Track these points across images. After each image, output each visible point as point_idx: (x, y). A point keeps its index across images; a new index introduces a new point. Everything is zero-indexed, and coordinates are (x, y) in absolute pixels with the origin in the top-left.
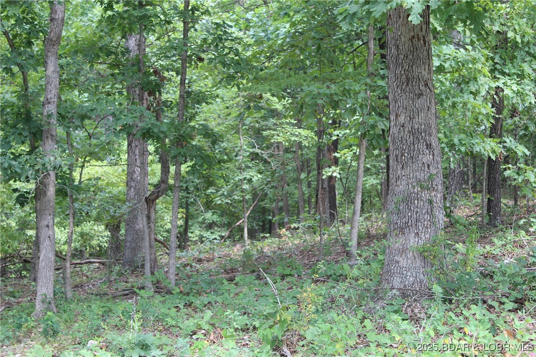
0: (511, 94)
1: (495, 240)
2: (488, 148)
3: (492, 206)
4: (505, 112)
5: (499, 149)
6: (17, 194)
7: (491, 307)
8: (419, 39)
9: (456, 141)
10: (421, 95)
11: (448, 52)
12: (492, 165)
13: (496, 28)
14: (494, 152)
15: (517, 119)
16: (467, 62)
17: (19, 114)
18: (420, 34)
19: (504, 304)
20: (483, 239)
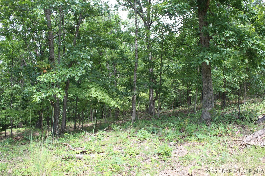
0: (227, 79)
1: (224, 109)
2: (223, 90)
3: (224, 103)
4: (226, 83)
5: (225, 90)
6: (128, 99)
7: (224, 123)
8: (208, 69)
9: (216, 89)
10: (209, 80)
11: (214, 71)
12: (224, 94)
13: (224, 66)
14: (224, 91)
15: (229, 84)
16: (218, 73)
17: (129, 84)
18: (209, 67)
19: (226, 122)
20: (222, 109)
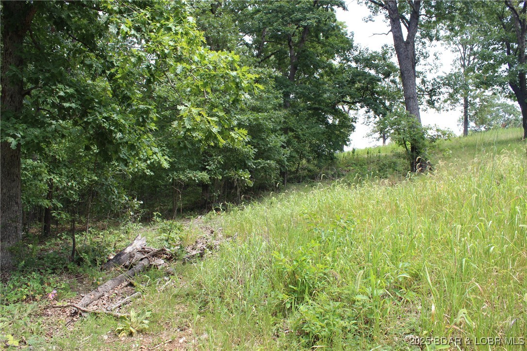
0: (56, 182)
1: (46, 243)
2: (45, 203)
3: (46, 229)
4: (54, 189)
5: (50, 204)
7: (41, 272)
8: (15, 157)
9: (31, 200)
10: (15, 180)
11: (30, 162)
12: (48, 211)
13: (51, 154)
14: (47, 205)
15: (58, 192)
16: (38, 167)
18: (16, 155)
19: (47, 271)
20: (41, 242)
